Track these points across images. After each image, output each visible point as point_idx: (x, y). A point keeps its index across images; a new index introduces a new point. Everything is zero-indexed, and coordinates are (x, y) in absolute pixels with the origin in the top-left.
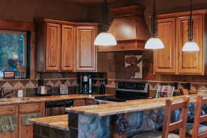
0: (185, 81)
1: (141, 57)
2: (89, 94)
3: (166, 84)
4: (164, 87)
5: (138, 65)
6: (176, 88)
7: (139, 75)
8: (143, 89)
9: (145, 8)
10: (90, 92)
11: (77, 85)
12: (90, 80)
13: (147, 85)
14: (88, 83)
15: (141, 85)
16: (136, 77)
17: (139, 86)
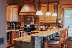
0: (49, 24)
1: (33, 17)
2: (14, 29)
3: (42, 26)
4: (42, 27)
5: (32, 20)
6: (46, 27)
7: (33, 23)
8: (35, 27)
9: (35, 1)
10: (15, 28)
11: (10, 26)
12: (15, 25)
13: (36, 26)
14: (14, 26)
15: (34, 26)
16: (31, 23)
17: (33, 26)
